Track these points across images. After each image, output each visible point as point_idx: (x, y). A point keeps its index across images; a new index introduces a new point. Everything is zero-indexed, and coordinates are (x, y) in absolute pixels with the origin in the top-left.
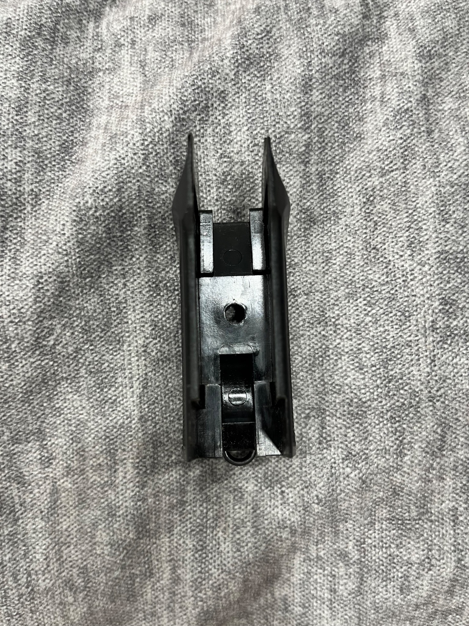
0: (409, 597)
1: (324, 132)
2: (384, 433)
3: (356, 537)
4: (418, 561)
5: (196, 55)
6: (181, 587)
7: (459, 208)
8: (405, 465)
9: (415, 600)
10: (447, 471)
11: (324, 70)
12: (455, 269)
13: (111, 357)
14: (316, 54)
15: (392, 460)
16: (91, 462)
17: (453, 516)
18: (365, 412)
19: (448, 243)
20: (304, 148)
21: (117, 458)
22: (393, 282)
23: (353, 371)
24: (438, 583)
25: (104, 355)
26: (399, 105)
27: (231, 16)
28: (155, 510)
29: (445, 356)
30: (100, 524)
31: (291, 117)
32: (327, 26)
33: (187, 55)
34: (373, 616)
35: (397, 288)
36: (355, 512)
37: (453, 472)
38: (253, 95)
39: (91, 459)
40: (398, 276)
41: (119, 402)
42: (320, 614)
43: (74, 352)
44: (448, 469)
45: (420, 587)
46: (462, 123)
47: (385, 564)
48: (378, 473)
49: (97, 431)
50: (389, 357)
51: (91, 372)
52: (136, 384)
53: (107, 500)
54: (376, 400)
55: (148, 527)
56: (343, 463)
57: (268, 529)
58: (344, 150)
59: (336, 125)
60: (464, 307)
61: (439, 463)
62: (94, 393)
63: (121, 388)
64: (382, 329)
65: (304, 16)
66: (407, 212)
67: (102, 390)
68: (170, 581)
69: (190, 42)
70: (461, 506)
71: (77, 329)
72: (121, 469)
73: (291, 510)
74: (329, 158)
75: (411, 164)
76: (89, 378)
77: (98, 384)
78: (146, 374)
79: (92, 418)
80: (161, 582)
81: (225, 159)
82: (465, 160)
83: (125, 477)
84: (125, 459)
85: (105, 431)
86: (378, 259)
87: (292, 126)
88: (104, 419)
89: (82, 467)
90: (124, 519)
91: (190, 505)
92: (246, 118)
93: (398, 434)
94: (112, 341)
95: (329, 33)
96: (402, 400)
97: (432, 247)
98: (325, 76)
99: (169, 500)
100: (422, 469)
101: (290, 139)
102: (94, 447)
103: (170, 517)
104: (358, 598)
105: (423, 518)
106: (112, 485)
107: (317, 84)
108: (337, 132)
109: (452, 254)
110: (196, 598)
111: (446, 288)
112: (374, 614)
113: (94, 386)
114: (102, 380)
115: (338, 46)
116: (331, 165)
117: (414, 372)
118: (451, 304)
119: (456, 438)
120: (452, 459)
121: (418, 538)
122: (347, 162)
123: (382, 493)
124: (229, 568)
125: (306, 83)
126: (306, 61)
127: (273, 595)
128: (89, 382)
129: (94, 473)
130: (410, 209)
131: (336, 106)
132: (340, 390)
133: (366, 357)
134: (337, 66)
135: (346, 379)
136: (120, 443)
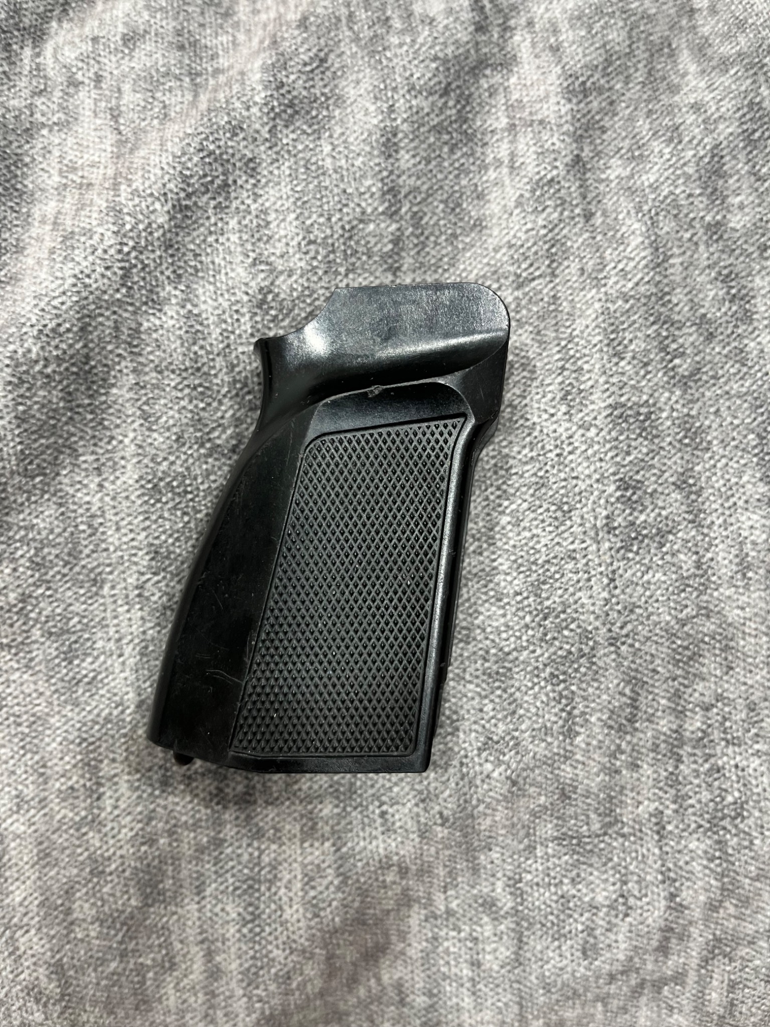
0: (596, 963)
1: (421, 218)
2: (542, 702)
3: (508, 873)
4: (607, 903)
5: (203, 98)
6: (223, 982)
7: (639, 334)
8: (577, 750)
9: (608, 967)
10: (642, 753)
11: (417, 119)
12: (638, 431)
13: (84, 607)
14: (401, 92)
15: (556, 743)
16: (58, 785)
17: (657, 824)
18: (510, 669)
19: (624, 391)
20: (390, 246)
21: (101, 774)
22: (541, 458)
23: (487, 605)
24: (642, 937)
25: (70, 605)
26: (538, 173)
27: (260, 32)
28: (172, 857)
29: (630, 572)
30: (79, 890)
31: (367, 196)
32: (417, 47)
33: (189, 97)
34: (542, 999)
35: (548, 468)
36: (503, 832)
37: (652, 755)
38: (302, 163)
39: (57, 780)
40: (548, 447)
41: (101, 681)
42: (458, 1004)
43: (20, 601)
44: (644, 750)
45: (614, 945)
46: (637, 200)
47: (555, 912)
48: (535, 766)
49: (66, 731)
50: (542, 579)
51: (51, 634)
52: (128, 650)
53: (87, 850)
54: (526, 648)
55: (161, 886)
56: (479, 755)
57: (363, 875)
58: (457, 247)
59: (441, 206)
60: (655, 491)
61: (629, 743)
62: (57, 669)
63: (102, 658)
64: (527, 534)
65: (379, 32)
66: (558, 345)
67: (70, 663)
68: (205, 975)
69: (193, 75)
70: (667, 807)
71: (22, 561)
72: (108, 794)
73: (399, 839)
74: (433, 261)
75: (562, 268)
76: (48, 643)
77: (64, 653)
78: (144, 633)
79: (57, 709)
80: (191, 977)
81: (263, 267)
82: (644, 258)
83: (116, 807)
84: (115, 775)
85: (79, 729)
86: (516, 422)
87: (369, 210)
88: (77, 710)
89: (42, 795)
90: (118, 877)
91: (231, 845)
92: (292, 200)
93: (564, 701)
94: (82, 582)
95: (421, 58)
96: (567, 647)
97: (599, 398)
98: (418, 128)
99: (195, 838)
100: (604, 755)
101: (367, 231)
102: (61, 759)
103: (199, 868)
104: (516, 971)
105: (610, 832)
106: (95, 822)
107: (406, 141)
108: (444, 218)
109: (631, 408)
110: (250, 998)
111: (626, 462)
112: (543, 995)
113: (57, 657)
114: (70, 646)
115: (436, 80)
116: (435, 272)
117: (584, 600)
118: (634, 487)
119: (654, 700)
120: (649, 734)
121: (605, 864)
122: (462, 267)
123: (543, 798)
124: (302, 945)
125: (388, 140)
126: (386, 105)
127: (379, 980)
128: (49, 651)
129: (63, 804)
130: (562, 339)
131: (440, 176)
132: (468, 636)
133: (505, 580)
134: (437, 112)
135: (476, 618)
136: (107, 749)
